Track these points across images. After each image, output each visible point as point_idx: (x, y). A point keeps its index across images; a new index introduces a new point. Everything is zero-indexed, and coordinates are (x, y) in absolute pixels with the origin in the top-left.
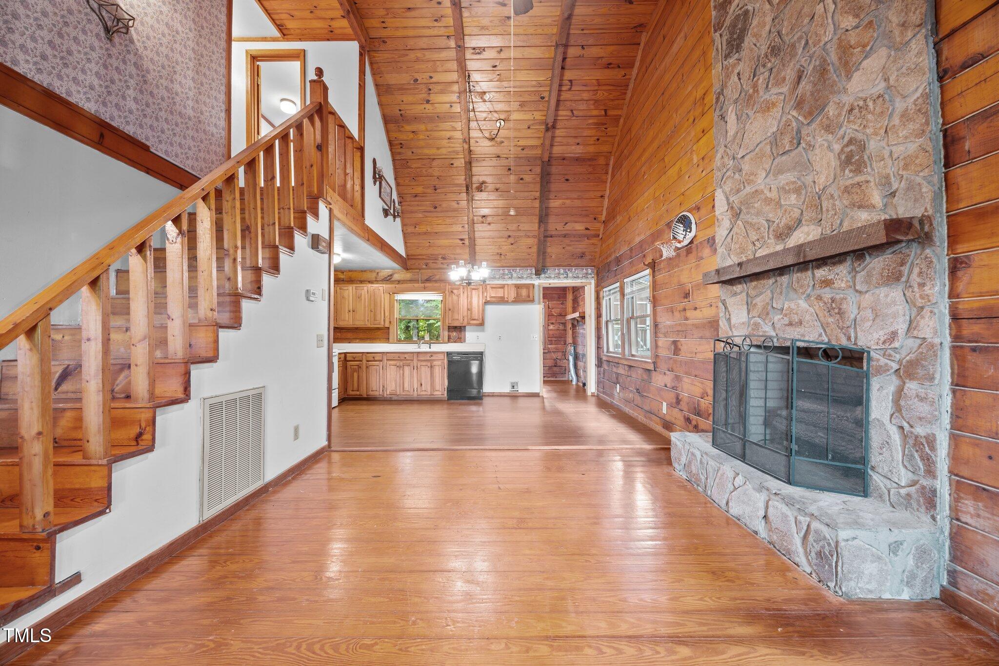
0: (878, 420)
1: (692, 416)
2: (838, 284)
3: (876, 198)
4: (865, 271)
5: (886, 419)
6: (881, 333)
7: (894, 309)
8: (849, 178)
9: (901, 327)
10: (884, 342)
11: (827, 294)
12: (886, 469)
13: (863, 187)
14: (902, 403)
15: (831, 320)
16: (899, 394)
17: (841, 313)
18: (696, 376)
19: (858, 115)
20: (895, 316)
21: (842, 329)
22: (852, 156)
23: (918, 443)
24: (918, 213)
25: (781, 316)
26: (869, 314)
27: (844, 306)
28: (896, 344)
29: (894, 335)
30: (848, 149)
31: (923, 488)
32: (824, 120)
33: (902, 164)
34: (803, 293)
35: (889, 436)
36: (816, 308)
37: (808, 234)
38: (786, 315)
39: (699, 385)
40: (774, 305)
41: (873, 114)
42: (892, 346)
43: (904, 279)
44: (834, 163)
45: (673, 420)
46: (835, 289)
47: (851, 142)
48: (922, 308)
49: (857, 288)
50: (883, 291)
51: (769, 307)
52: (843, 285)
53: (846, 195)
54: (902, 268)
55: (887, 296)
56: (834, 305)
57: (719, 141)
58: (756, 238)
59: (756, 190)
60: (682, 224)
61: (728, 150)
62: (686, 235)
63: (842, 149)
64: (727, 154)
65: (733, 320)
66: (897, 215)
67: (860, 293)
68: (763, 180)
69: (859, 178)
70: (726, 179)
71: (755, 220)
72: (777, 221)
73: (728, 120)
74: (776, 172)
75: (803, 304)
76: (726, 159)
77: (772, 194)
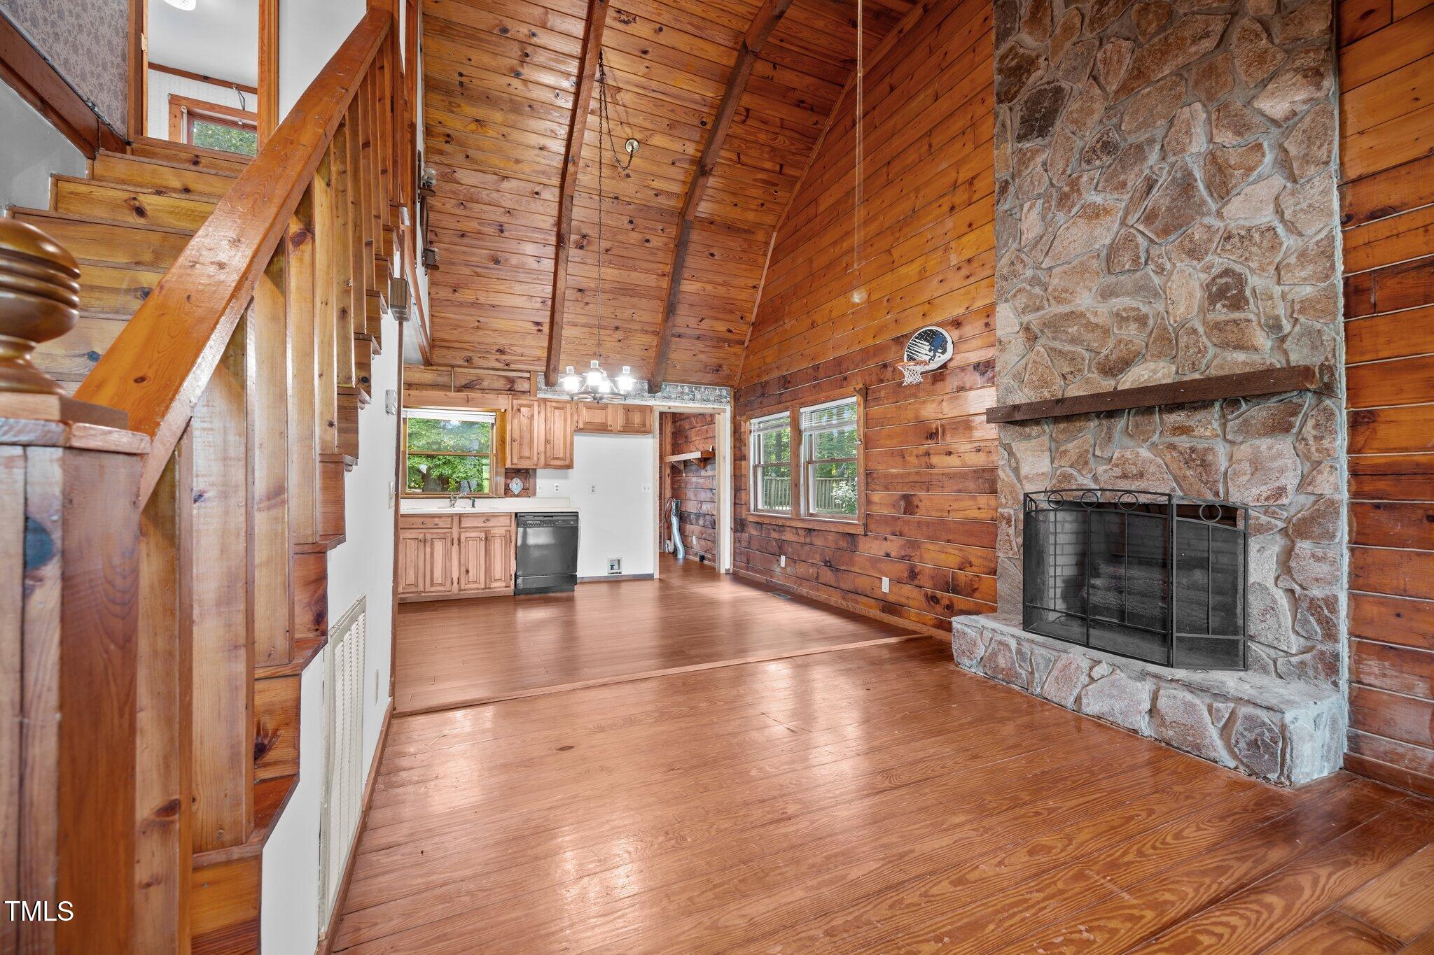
0: (1259, 584)
1: (939, 594)
2: (1200, 431)
3: (1261, 339)
4: (1241, 419)
5: (1270, 582)
6: (1264, 488)
7: (1280, 463)
8: (1221, 313)
9: (1291, 481)
10: (1267, 499)
11: (1183, 442)
12: (1271, 637)
13: (1243, 326)
14: (1293, 564)
15: (1189, 473)
16: (1287, 554)
17: (1205, 465)
18: (948, 541)
19: (1239, 245)
20: (1282, 471)
21: (1206, 484)
22: (1228, 290)
23: (1314, 606)
24: (1315, 360)
25: (1108, 467)
26: (1246, 467)
27: (1210, 458)
28: (1285, 501)
29: (1281, 491)
30: (1223, 281)
31: (1322, 653)
32: (1186, 242)
33: (1297, 307)
34: (1145, 441)
35: (1275, 602)
36: (1168, 458)
37: (1155, 371)
38: (1117, 466)
39: (956, 552)
40: (1098, 453)
41: (1259, 247)
42: (1279, 502)
43: (1295, 431)
44: (1199, 294)
45: (903, 600)
46: (1195, 437)
47: (1226, 273)
48: (1319, 463)
49: (1228, 437)
50: (1264, 444)
51: (1090, 456)
52: (1208, 433)
53: (1216, 332)
54: (1292, 419)
55: (1270, 448)
56: (1193, 456)
57: (1006, 242)
58: (1068, 370)
59: (1072, 312)
60: (928, 341)
61: (1023, 256)
62: (934, 356)
63: (1214, 279)
64: (1022, 261)
65: (1025, 470)
66: (1288, 361)
67: (1232, 443)
68: (1085, 300)
69: (1236, 315)
70: (1017, 292)
71: (1068, 348)
72: (1105, 352)
73: (1023, 218)
74: (1107, 294)
75: (1145, 453)
76: (1019, 267)
77: (1099, 320)
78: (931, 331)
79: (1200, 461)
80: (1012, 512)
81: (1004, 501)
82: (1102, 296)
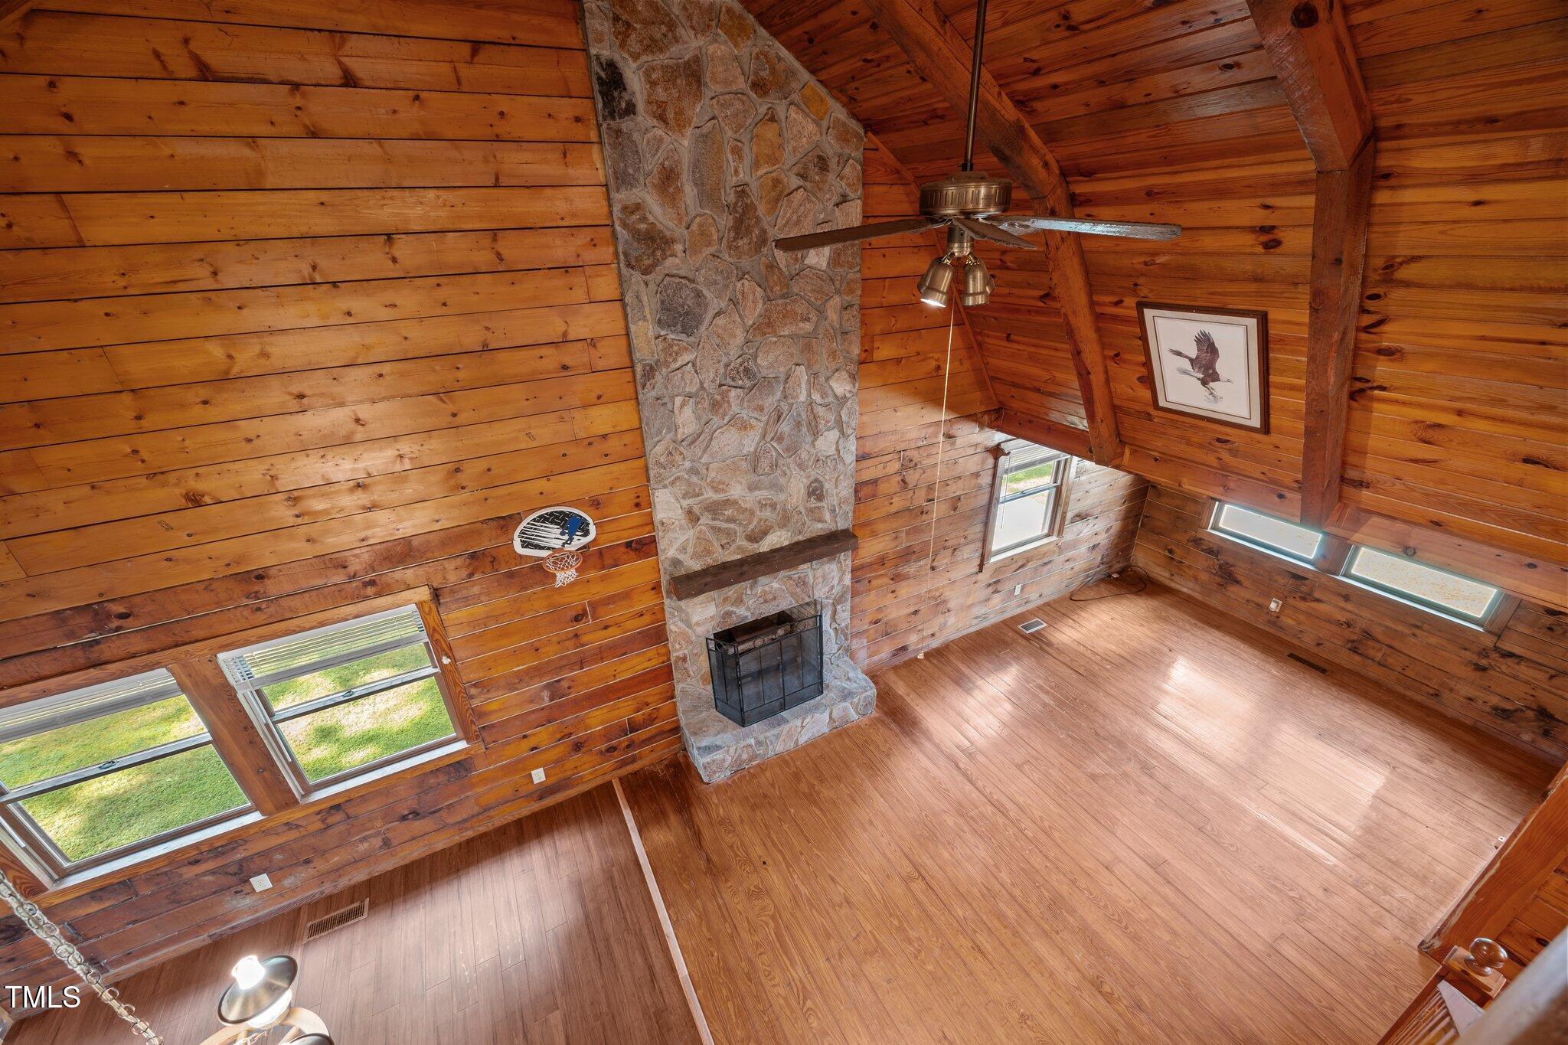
0: (826, 631)
1: (616, 742)
3: (828, 516)
5: (829, 628)
6: (826, 587)
7: (832, 575)
8: (813, 503)
9: (835, 582)
10: (828, 592)
13: (821, 510)
14: (836, 616)
15: (798, 590)
16: (835, 612)
17: (805, 584)
19: (822, 465)
20: (833, 578)
21: (805, 593)
22: (817, 490)
23: (842, 630)
25: (756, 599)
26: (820, 580)
27: (807, 579)
28: (834, 591)
29: (832, 587)
30: (814, 485)
31: (844, 647)
32: (797, 458)
33: (842, 500)
34: (775, 578)
35: (831, 635)
36: (788, 585)
37: (780, 537)
38: (761, 597)
39: (628, 702)
41: (830, 468)
42: (832, 592)
44: (803, 491)
45: (572, 773)
47: (816, 480)
51: (744, 596)
53: (810, 513)
55: (829, 568)
56: (799, 581)
57: (659, 432)
58: (726, 541)
59: (728, 500)
60: (557, 524)
61: (681, 449)
62: (571, 539)
63: (811, 483)
64: (681, 454)
65: (695, 619)
66: (837, 527)
67: (814, 570)
68: (737, 491)
69: (819, 504)
70: (676, 479)
71: (725, 525)
72: (751, 527)
73: (676, 411)
74: (752, 487)
75: (775, 585)
76: (678, 458)
77: (748, 506)
78: (561, 513)
79: (802, 583)
80: (686, 652)
81: (678, 647)
82: (750, 490)
